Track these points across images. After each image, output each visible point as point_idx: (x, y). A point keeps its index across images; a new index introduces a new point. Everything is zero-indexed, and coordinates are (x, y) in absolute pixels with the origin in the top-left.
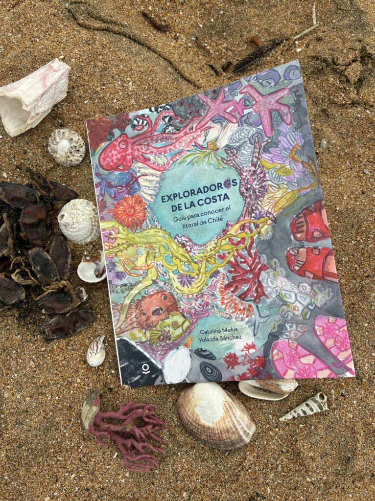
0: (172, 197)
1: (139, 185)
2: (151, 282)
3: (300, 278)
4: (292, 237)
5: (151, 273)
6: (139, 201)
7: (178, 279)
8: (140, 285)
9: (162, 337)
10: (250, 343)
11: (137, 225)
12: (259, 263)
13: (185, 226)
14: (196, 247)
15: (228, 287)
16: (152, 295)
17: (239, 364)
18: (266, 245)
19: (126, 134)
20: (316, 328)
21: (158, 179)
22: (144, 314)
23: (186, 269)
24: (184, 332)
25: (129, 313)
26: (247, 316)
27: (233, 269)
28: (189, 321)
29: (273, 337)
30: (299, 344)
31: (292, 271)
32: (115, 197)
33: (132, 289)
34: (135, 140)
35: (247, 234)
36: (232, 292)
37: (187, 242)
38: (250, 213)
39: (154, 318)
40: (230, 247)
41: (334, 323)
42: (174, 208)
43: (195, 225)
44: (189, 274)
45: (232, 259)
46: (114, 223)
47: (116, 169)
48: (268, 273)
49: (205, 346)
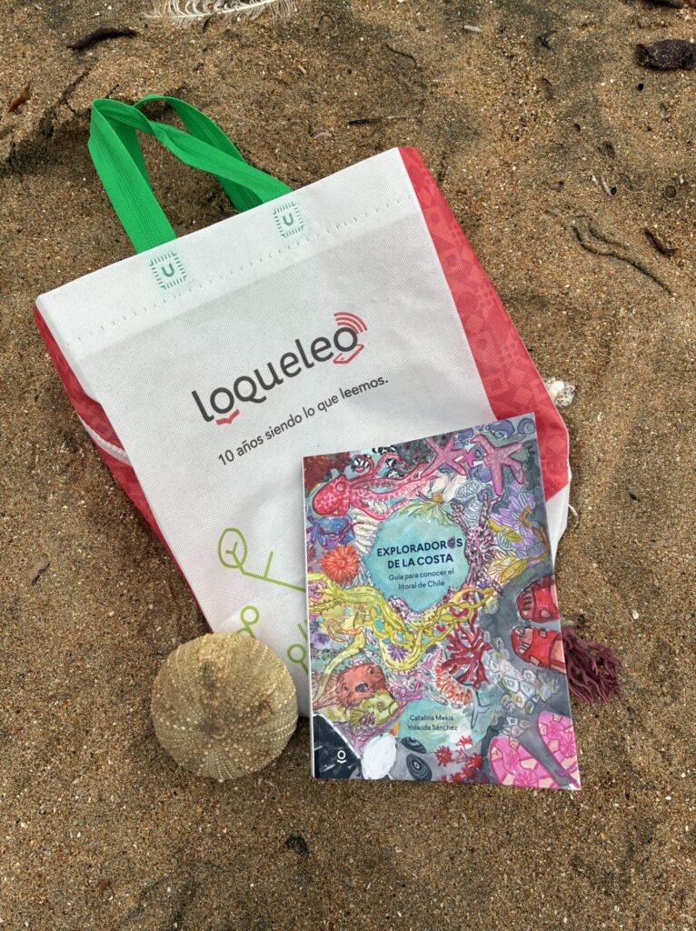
0: (389, 551)
1: (354, 533)
2: (358, 651)
3: (525, 664)
4: (518, 614)
5: (359, 639)
6: (353, 552)
7: (389, 650)
8: (344, 653)
9: (364, 720)
10: (466, 736)
11: (347, 579)
12: (482, 640)
13: (402, 587)
14: (412, 614)
15: (445, 665)
16: (358, 667)
17: (453, 761)
18: (491, 620)
19: (345, 476)
20: (540, 725)
21: (375, 529)
22: (346, 689)
23: (399, 639)
24: (391, 715)
25: (329, 686)
26: (465, 704)
27: (452, 645)
28: (398, 704)
29: (493, 731)
30: (520, 744)
31: (517, 654)
32: (326, 545)
33: (335, 657)
34: (354, 482)
35: (470, 605)
36: (450, 672)
37: (402, 606)
38: (475, 581)
39: (357, 695)
40: (450, 618)
41: (559, 722)
42: (391, 564)
43: (414, 587)
44: (402, 645)
45: (453, 633)
46: (322, 576)
47: (331, 513)
48: (490, 654)
49: (413, 735)
